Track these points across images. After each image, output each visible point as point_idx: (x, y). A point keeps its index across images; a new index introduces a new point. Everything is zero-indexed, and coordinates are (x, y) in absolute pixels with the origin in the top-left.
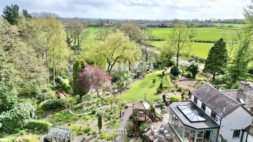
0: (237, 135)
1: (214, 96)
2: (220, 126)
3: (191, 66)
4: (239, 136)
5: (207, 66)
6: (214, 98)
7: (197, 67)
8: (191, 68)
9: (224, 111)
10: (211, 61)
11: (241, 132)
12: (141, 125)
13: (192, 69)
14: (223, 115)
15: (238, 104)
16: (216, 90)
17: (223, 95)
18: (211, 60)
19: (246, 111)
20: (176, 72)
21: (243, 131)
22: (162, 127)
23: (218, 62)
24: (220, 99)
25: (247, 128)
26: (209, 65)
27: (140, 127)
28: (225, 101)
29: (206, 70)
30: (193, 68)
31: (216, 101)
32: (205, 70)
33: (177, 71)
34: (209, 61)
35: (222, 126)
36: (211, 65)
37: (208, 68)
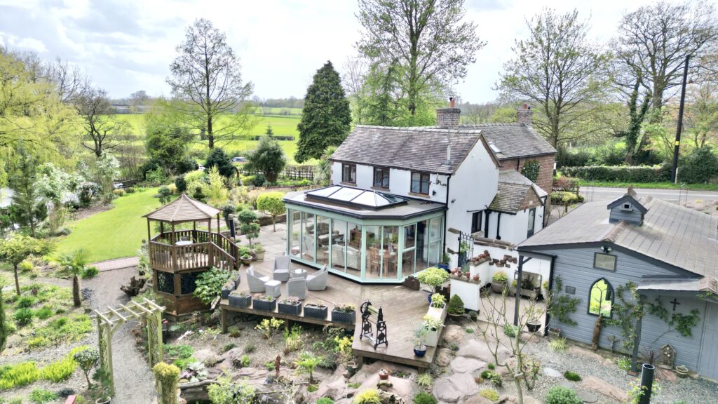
0: (478, 227)
1: (399, 142)
2: (447, 204)
3: (261, 151)
4: (480, 230)
5: (308, 140)
6: (403, 145)
7: (277, 151)
8: (263, 155)
9: (449, 158)
10: (315, 126)
11: (484, 215)
12: (196, 282)
13: (264, 159)
14: (450, 169)
15: (473, 133)
16: (399, 130)
17: (423, 131)
18: (314, 121)
19: (488, 155)
20: (224, 166)
21: (488, 211)
22: (277, 267)
23: (332, 125)
24: (421, 142)
25: (493, 203)
26: (311, 136)
27: (199, 289)
28: (437, 141)
29: (306, 151)
30: (269, 154)
31: (414, 150)
32: (304, 153)
33: (225, 164)
34: (310, 125)
35: (453, 202)
36: (316, 136)
37: (311, 145)
